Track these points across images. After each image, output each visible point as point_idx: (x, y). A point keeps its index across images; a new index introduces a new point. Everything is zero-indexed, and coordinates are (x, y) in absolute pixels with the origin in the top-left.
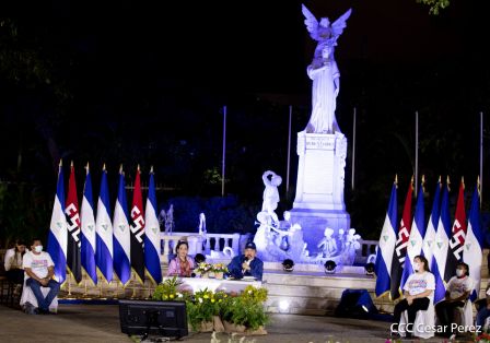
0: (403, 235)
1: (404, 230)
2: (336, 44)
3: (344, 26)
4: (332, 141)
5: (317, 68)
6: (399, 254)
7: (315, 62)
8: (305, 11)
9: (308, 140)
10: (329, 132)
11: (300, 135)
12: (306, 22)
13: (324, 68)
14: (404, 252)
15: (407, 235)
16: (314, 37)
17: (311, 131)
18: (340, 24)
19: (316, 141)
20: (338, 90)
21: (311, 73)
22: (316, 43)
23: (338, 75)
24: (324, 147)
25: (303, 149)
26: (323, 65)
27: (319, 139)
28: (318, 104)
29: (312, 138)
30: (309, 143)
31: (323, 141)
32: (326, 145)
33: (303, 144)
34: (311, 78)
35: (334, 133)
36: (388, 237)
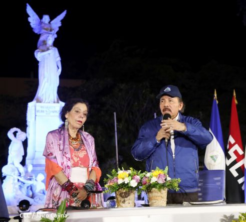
0: (236, 152)
3: (59, 24)
4: (58, 109)
5: (43, 51)
6: (235, 174)
7: (41, 48)
8: (29, 10)
9: (38, 108)
10: (54, 102)
12: (30, 20)
15: (241, 152)
16: (36, 31)
18: (57, 23)
19: (45, 109)
20: (60, 70)
21: (39, 55)
23: (59, 59)
24: (52, 114)
25: (34, 116)
26: (48, 49)
27: (47, 107)
28: (46, 79)
29: (42, 107)
30: (38, 111)
31: (51, 110)
32: (54, 112)
33: (34, 112)
34: (38, 59)
35: (58, 102)
36: (217, 157)
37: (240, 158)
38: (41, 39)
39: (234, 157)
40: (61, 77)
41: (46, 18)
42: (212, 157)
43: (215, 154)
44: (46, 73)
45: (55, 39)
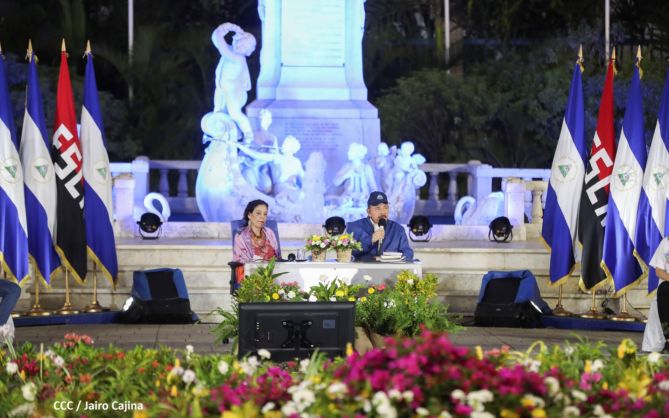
0: (600, 162)
1: (603, 154)
6: (594, 200)
14: (604, 196)
15: (608, 162)
36: (568, 168)
37: (606, 171)
39: (596, 171)
42: (561, 167)
43: (566, 162)
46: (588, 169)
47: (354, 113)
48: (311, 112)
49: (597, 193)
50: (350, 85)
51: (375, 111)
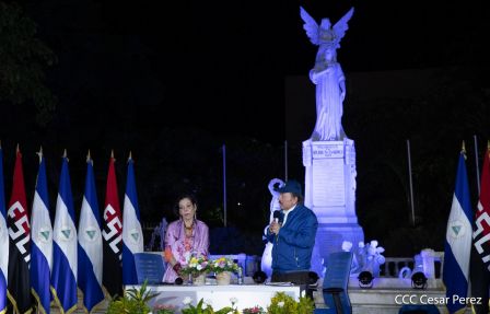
0: (484, 223)
1: (485, 216)
2: (339, 46)
3: (346, 28)
4: (341, 148)
5: (320, 71)
6: (480, 250)
7: (317, 65)
8: (304, 15)
9: (315, 148)
10: (336, 139)
11: (306, 144)
12: (305, 27)
13: (328, 71)
16: (314, 42)
17: (318, 139)
18: (342, 26)
19: (323, 150)
20: (344, 94)
21: (314, 77)
22: (316, 48)
23: (342, 78)
24: (333, 155)
25: (310, 158)
26: (326, 67)
27: (327, 146)
28: (323, 109)
29: (319, 146)
30: (315, 152)
31: (332, 150)
32: (335, 153)
33: (309, 153)
34: (314, 82)
35: (342, 139)
36: (459, 227)
38: (320, 51)
39: (481, 229)
40: (345, 104)
41: (326, 23)
42: (454, 228)
44: (324, 101)
45: (338, 50)
46: (475, 228)
47: (350, 229)
48: (328, 229)
49: (482, 245)
50: (348, 216)
51: (361, 228)
